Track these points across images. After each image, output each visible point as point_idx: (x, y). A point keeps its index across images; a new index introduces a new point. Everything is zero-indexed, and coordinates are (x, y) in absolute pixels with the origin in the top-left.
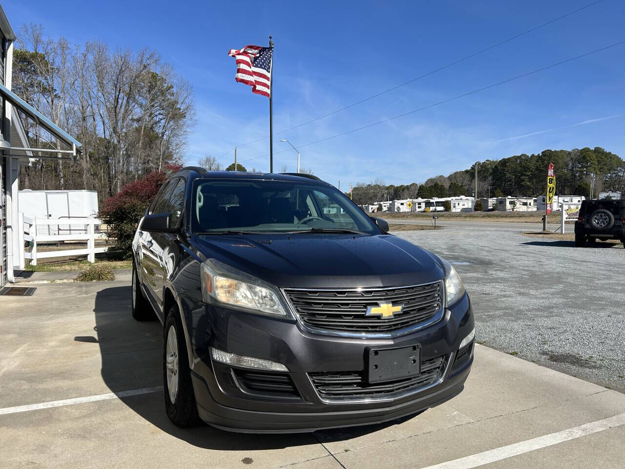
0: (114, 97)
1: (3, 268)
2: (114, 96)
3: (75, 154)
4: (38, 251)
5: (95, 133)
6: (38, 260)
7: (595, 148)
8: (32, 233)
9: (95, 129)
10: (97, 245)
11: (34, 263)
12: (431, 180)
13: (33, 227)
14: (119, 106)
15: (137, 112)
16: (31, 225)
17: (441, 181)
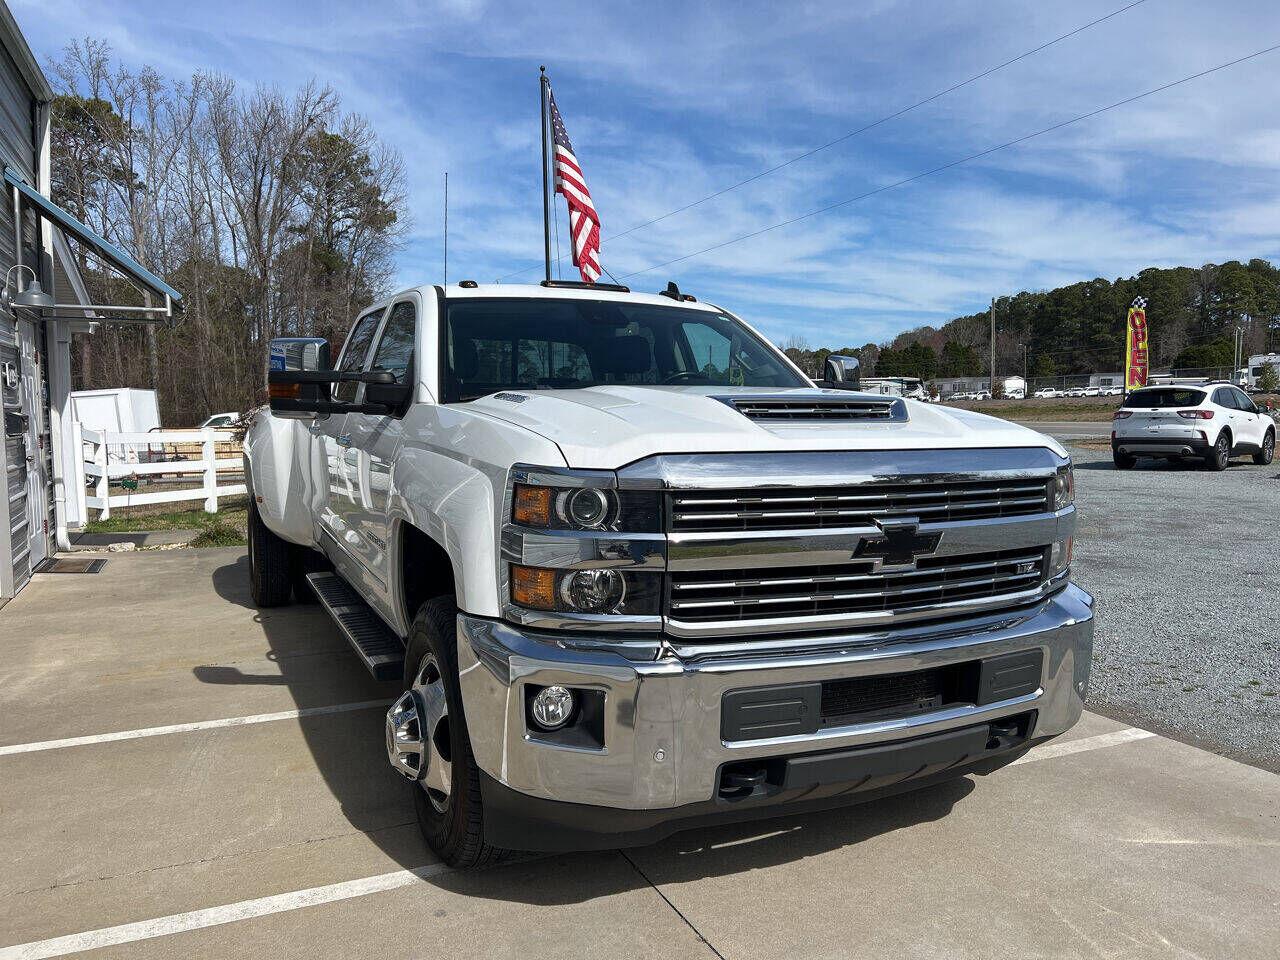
0: (252, 185)
1: (49, 525)
2: (251, 180)
3: (169, 314)
4: (111, 494)
5: (218, 258)
6: (112, 510)
7: (1253, 262)
8: (100, 460)
9: (217, 250)
10: (223, 480)
11: (105, 516)
13: (102, 450)
14: (263, 201)
15: (301, 212)
16: (97, 446)
17: (925, 338)
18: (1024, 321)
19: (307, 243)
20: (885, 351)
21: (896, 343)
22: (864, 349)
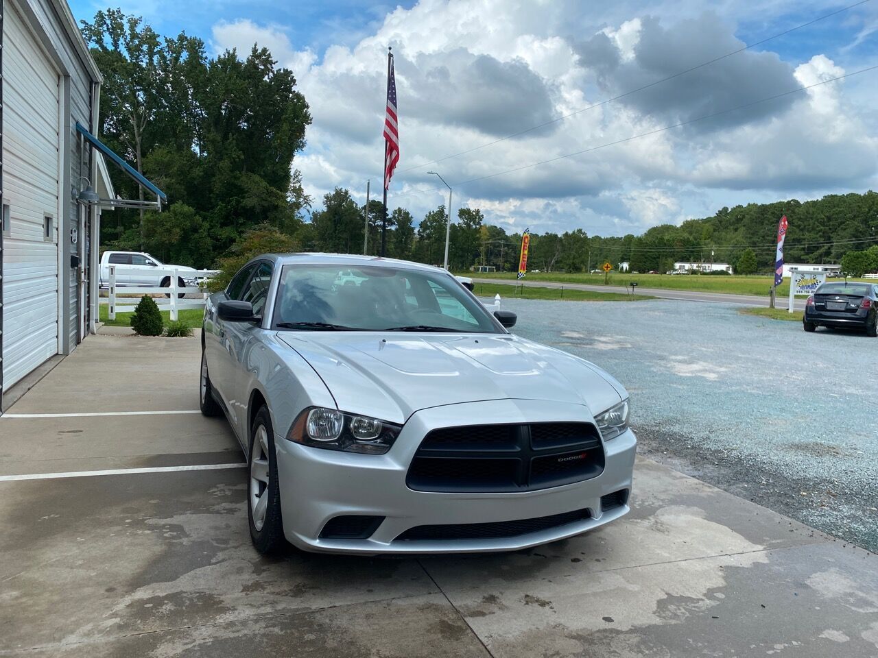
1: (86, 318)
3: (159, 206)
12: (653, 230)
22: (626, 238)
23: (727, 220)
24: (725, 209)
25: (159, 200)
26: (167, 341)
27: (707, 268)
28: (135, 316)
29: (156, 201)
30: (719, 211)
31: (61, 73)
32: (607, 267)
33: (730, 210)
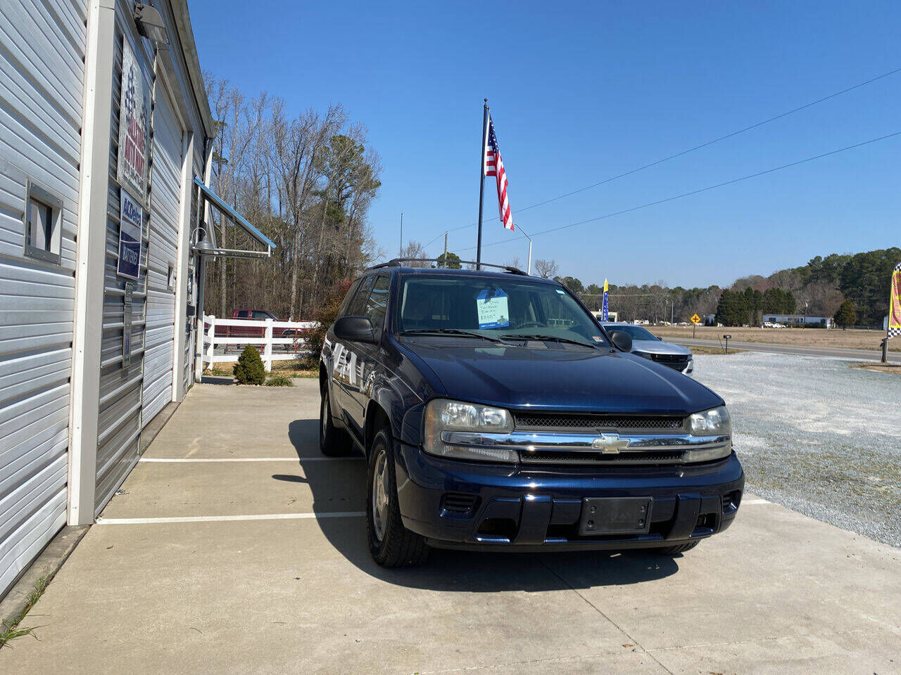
2: (295, 162)
3: (269, 256)
4: (215, 354)
8: (211, 334)
11: (211, 367)
12: (741, 282)
13: (212, 328)
14: (300, 173)
15: (323, 182)
16: (210, 326)
17: (756, 283)
18: (835, 275)
19: (325, 203)
20: (726, 291)
21: (735, 286)
22: (710, 289)
23: (820, 271)
24: (818, 258)
25: (269, 250)
26: (270, 390)
27: (800, 321)
28: (237, 365)
29: (267, 251)
30: (811, 261)
31: (185, 129)
32: (696, 319)
33: (823, 259)
